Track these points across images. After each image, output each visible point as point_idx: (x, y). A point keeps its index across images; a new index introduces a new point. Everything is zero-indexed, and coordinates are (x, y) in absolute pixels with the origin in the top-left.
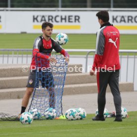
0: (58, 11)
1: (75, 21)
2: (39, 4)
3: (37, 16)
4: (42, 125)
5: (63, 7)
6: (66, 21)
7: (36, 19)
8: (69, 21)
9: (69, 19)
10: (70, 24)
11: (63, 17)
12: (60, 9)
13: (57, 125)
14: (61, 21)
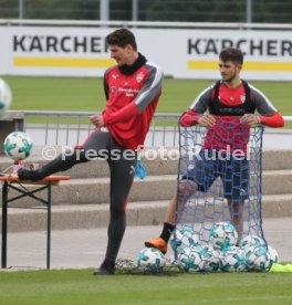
0: (245, 29)
1: (283, 54)
2: (202, 13)
3: (198, 41)
4: (207, 286)
5: (255, 20)
6: (261, 53)
7: (195, 46)
8: (269, 54)
9: (269, 48)
10: (272, 59)
11: (256, 44)
12: (249, 25)
13: (240, 285)
14: (252, 53)
